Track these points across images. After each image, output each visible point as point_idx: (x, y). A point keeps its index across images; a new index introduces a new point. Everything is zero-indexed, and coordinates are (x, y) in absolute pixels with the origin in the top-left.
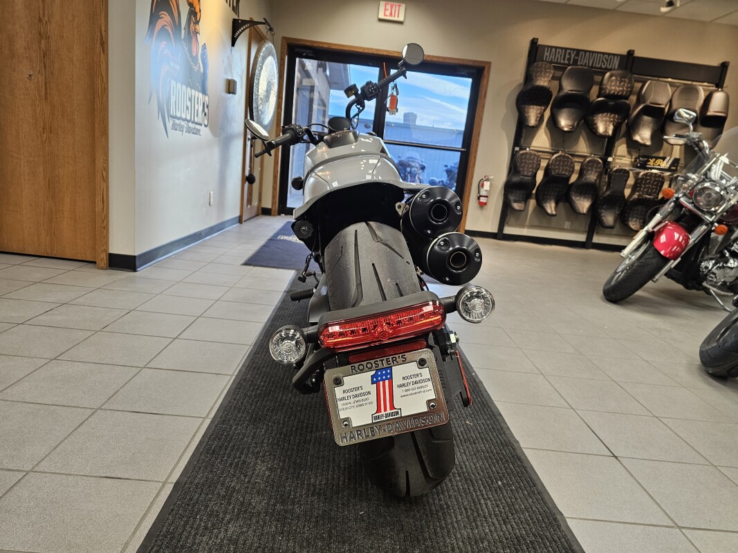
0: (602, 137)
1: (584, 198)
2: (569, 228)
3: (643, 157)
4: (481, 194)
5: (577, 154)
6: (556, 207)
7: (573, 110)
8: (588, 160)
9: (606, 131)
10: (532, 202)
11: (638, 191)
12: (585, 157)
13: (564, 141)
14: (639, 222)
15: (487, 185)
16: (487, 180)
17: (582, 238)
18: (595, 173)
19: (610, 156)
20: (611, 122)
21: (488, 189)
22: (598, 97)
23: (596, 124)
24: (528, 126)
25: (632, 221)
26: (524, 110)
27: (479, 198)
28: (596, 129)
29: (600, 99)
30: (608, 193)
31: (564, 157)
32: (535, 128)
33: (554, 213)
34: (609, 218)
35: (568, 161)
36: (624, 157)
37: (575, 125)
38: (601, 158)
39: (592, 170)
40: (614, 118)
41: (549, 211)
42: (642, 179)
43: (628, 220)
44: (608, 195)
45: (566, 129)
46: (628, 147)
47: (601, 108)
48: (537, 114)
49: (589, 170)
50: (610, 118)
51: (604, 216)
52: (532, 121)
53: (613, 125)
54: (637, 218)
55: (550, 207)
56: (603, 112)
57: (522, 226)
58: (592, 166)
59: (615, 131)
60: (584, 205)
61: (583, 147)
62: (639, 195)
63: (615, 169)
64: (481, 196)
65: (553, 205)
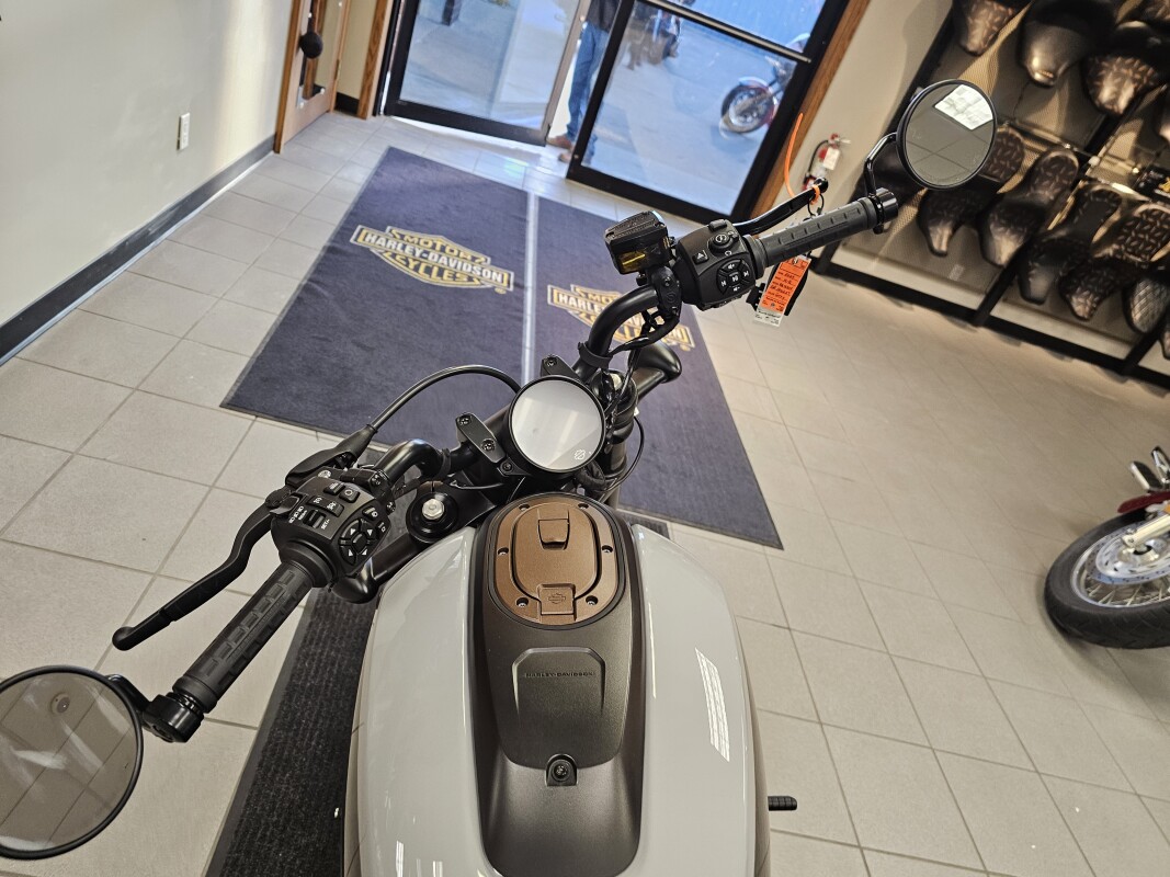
0: (1101, 109)
1: (1013, 232)
2: (956, 279)
3: (1158, 170)
4: (814, 174)
5: (1037, 132)
6: (951, 238)
7: (1068, 32)
8: (1053, 155)
9: (1114, 101)
10: (909, 213)
11: (1120, 243)
12: (1052, 146)
13: (1021, 98)
14: (1092, 302)
15: (833, 155)
16: (837, 146)
17: (972, 301)
18: (1056, 187)
19: (1096, 154)
20: (1134, 81)
21: (832, 167)
22: (1131, 17)
23: (1101, 79)
24: (965, 49)
25: (1078, 296)
26: (969, 9)
27: (806, 181)
28: (1099, 89)
29: (1136, 24)
30: (1062, 233)
31: (1010, 138)
32: (976, 55)
33: (944, 248)
34: (1040, 283)
35: (1014, 149)
36: (1123, 160)
37: (1061, 71)
38: (1076, 154)
39: (1052, 179)
40: (1143, 73)
41: (936, 245)
42: (1138, 220)
43: (1073, 292)
44: (1062, 239)
45: (1038, 77)
46: (1139, 140)
47: (1130, 46)
48: (992, 23)
49: (1048, 178)
50: (1135, 71)
51: (1032, 276)
52: (976, 39)
53: (1135, 89)
54: (1091, 291)
55: (941, 237)
56: (1126, 55)
57: (872, 255)
58: (1055, 172)
59: (1132, 103)
60: (1005, 246)
61: (1050, 120)
62: (1116, 251)
63: (1097, 188)
64: (811, 177)
65: (947, 232)
